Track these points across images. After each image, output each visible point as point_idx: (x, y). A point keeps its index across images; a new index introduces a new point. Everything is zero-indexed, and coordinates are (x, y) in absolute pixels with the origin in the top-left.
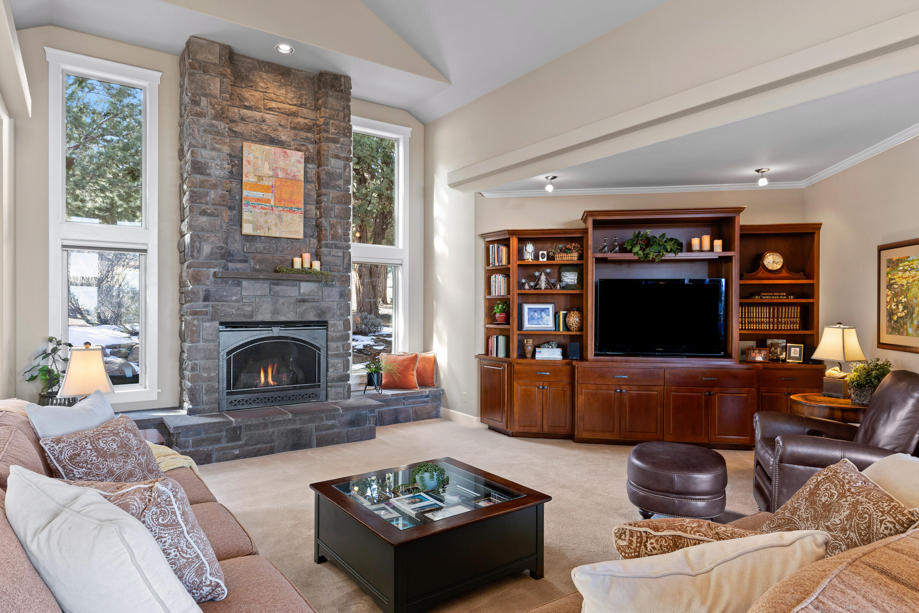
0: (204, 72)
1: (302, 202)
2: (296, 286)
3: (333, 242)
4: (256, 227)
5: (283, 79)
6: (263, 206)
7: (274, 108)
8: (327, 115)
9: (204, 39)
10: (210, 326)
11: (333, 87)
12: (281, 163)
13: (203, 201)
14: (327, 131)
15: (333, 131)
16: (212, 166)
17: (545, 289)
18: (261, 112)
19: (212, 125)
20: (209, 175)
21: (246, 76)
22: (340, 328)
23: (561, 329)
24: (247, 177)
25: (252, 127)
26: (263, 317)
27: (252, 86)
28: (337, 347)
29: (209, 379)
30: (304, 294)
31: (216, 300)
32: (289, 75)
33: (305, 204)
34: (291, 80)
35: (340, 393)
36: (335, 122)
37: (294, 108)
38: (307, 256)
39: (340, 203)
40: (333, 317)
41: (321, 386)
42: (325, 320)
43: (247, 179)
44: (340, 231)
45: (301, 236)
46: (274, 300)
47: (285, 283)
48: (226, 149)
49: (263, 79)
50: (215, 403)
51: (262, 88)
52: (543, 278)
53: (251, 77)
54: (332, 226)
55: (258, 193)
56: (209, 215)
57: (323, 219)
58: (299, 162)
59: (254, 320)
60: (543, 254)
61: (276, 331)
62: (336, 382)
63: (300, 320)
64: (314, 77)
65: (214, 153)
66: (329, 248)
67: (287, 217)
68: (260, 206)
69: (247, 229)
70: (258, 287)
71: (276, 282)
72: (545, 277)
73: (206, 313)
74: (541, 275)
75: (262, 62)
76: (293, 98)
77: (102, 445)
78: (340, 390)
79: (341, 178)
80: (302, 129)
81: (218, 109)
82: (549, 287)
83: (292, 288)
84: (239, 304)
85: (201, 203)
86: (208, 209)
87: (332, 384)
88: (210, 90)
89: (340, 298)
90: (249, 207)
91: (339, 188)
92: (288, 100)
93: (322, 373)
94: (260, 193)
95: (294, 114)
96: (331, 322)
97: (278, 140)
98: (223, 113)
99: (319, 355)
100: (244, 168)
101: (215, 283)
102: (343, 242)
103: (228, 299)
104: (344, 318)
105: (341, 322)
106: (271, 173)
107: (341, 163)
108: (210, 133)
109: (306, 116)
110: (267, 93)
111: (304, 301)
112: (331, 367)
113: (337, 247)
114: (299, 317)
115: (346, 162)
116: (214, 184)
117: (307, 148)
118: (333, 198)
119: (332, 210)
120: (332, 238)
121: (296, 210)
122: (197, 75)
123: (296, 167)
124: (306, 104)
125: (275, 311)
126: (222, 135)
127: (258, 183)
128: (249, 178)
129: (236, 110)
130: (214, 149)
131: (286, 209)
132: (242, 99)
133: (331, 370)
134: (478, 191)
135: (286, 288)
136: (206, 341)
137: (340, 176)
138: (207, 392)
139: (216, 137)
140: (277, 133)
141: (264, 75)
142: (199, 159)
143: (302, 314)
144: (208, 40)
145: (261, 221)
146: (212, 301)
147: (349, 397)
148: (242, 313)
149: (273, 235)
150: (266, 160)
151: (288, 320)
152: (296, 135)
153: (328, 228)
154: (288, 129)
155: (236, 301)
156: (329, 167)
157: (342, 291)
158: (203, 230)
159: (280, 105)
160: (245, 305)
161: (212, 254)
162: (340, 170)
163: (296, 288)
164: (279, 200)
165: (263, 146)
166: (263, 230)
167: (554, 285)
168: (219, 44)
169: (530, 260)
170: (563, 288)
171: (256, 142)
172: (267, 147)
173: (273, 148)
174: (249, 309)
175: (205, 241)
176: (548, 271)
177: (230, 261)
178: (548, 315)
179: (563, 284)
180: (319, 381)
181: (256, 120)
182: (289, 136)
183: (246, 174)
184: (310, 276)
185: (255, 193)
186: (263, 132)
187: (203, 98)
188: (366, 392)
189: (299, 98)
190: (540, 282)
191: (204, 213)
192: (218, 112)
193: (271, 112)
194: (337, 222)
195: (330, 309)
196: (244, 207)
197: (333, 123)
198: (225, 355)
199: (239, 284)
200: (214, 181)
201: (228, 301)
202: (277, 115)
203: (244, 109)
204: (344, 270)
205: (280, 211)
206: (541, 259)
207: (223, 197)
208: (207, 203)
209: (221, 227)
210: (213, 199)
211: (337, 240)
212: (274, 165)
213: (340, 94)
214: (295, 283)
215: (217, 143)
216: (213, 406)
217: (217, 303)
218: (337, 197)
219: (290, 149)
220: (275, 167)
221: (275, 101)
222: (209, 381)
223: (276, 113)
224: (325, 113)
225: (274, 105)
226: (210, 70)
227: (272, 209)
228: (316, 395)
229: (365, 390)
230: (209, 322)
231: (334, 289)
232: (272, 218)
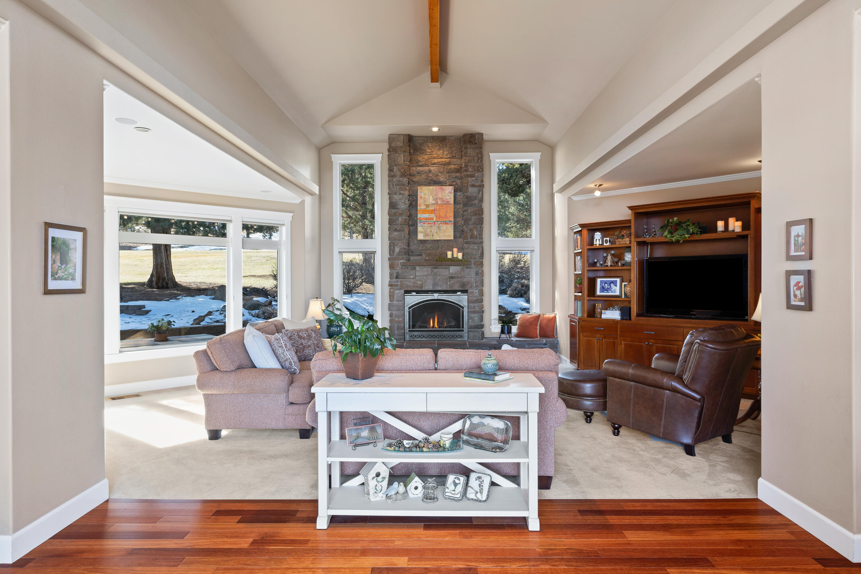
0: (395, 152)
1: (453, 217)
2: (447, 268)
3: (471, 240)
4: (426, 235)
5: (441, 144)
6: (429, 222)
7: (436, 163)
8: (467, 161)
9: (395, 134)
10: (400, 292)
11: (470, 142)
12: (440, 195)
13: (395, 224)
14: (467, 171)
15: (470, 170)
16: (399, 203)
17: (611, 266)
18: (429, 166)
19: (399, 181)
20: (398, 208)
21: (420, 147)
22: (476, 295)
23: (623, 297)
24: (420, 206)
25: (423, 176)
26: (428, 287)
27: (423, 152)
28: (474, 307)
29: (399, 322)
30: (452, 274)
31: (402, 278)
32: (445, 140)
33: (455, 217)
34: (446, 144)
35: (476, 336)
36: (472, 164)
37: (447, 160)
38: (455, 250)
39: (475, 215)
40: (471, 287)
41: (465, 331)
42: (466, 289)
43: (420, 207)
44: (476, 233)
45: (452, 238)
46: (435, 278)
47: (440, 267)
48: (407, 193)
49: (429, 147)
50: (402, 335)
51: (429, 152)
52: (609, 257)
53: (423, 147)
54: (471, 230)
55: (426, 215)
56: (398, 231)
57: (465, 226)
58: (450, 193)
59: (424, 289)
60: (606, 240)
61: (436, 296)
62: (473, 328)
63: (450, 289)
64: (461, 138)
65: (401, 196)
66: (469, 244)
67: (444, 227)
68: (427, 222)
69: (420, 237)
70: (425, 270)
71: (435, 266)
72: (611, 257)
73: (397, 285)
74: (607, 255)
75: (429, 137)
76: (447, 154)
77: (301, 334)
78: (476, 334)
79: (476, 199)
80: (453, 172)
81: (402, 171)
82: (613, 264)
83: (445, 270)
84: (414, 280)
85: (394, 225)
86: (398, 228)
87: (472, 330)
88: (398, 162)
89: (476, 275)
90: (421, 224)
91: (475, 205)
92: (444, 156)
93: (465, 323)
94: (427, 215)
95: (449, 164)
96: (470, 291)
97: (439, 181)
98: (405, 173)
99: (463, 312)
100: (418, 201)
101: (402, 268)
102: (478, 240)
103: (408, 277)
104: (479, 288)
105: (477, 291)
106: (434, 202)
107: (475, 190)
108: (398, 185)
109: (455, 164)
110: (432, 154)
111: (452, 278)
112: (470, 319)
113: (474, 243)
114: (450, 288)
115: (480, 188)
116: (401, 213)
117: (457, 183)
118: (471, 212)
119: (470, 220)
120: (470, 238)
121: (449, 222)
122: (392, 155)
123: (449, 196)
124: (456, 156)
125: (435, 284)
126: (405, 185)
127: (426, 209)
128: (421, 206)
129: (414, 168)
130: (400, 194)
131: (443, 222)
132: (418, 162)
133: (470, 321)
134: (568, 197)
135: (441, 270)
136: (397, 301)
137: (475, 198)
138: (398, 329)
139: (401, 187)
140: (438, 177)
141: (430, 145)
142: (394, 200)
143: (451, 286)
144: (397, 134)
145: (428, 231)
146: (400, 279)
147: (482, 339)
148: (416, 285)
149: (435, 239)
150: (430, 195)
151: (442, 289)
152: (449, 176)
153: (469, 231)
154: (445, 174)
155: (413, 278)
156: (468, 194)
157: (477, 271)
158: (395, 239)
159: (439, 160)
160: (418, 280)
161: (400, 252)
162: (476, 194)
163: (447, 270)
164: (439, 217)
165: (429, 187)
166: (429, 237)
167: (617, 263)
168: (403, 135)
169: (598, 245)
170: (623, 265)
171: (426, 185)
172: (431, 187)
173: (435, 187)
174: (420, 283)
175: (396, 246)
176: (613, 252)
177: (412, 256)
178: (616, 286)
179: (623, 262)
180: (463, 327)
181: (426, 172)
182: (445, 178)
183: (419, 205)
184: (454, 262)
185: (425, 215)
186: (430, 178)
187: (395, 167)
188: (500, 338)
189: (451, 153)
190: (607, 261)
191: (396, 230)
192: (402, 173)
193: (434, 166)
194: (474, 228)
195: (469, 282)
196: (418, 224)
197: (470, 165)
198: (408, 309)
199: (414, 269)
200: (400, 212)
201: (408, 279)
202: (438, 167)
203: (419, 167)
204: (479, 258)
205: (439, 224)
206: (605, 244)
207: (406, 220)
208: (397, 225)
209: (404, 237)
210: (401, 222)
211: (474, 239)
212: (436, 197)
213: (475, 145)
214: (447, 267)
215: (402, 190)
216: (401, 337)
217: (403, 280)
218: (473, 211)
219: (446, 186)
220: (436, 198)
221: (437, 158)
222: (399, 323)
223: (437, 165)
224: (465, 159)
225: (436, 161)
226: (398, 151)
227: (435, 223)
228: (461, 336)
229: (500, 337)
230: (399, 290)
231: (472, 270)
232: (434, 229)
